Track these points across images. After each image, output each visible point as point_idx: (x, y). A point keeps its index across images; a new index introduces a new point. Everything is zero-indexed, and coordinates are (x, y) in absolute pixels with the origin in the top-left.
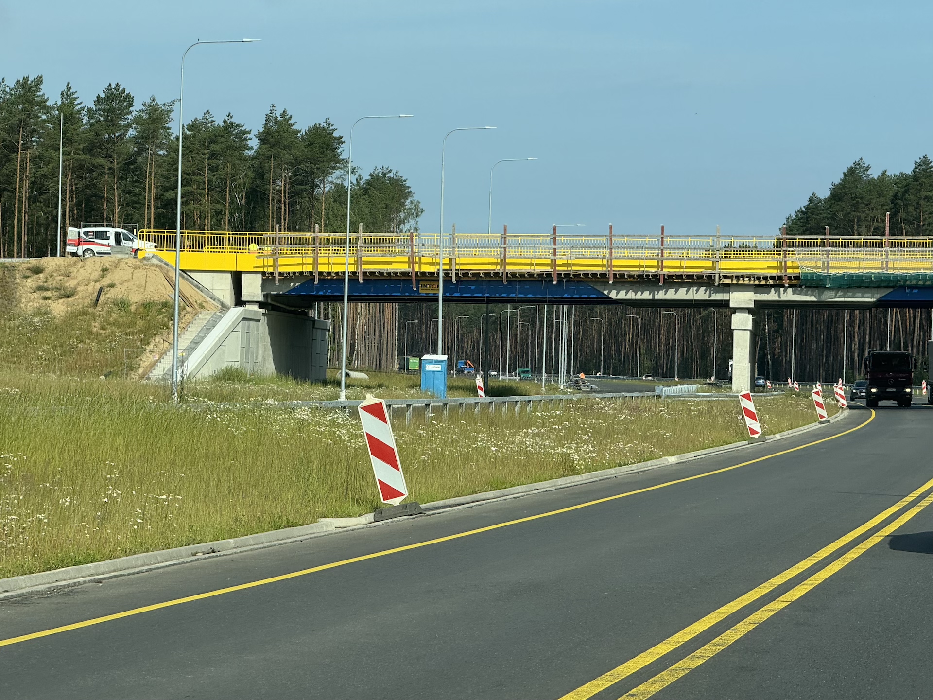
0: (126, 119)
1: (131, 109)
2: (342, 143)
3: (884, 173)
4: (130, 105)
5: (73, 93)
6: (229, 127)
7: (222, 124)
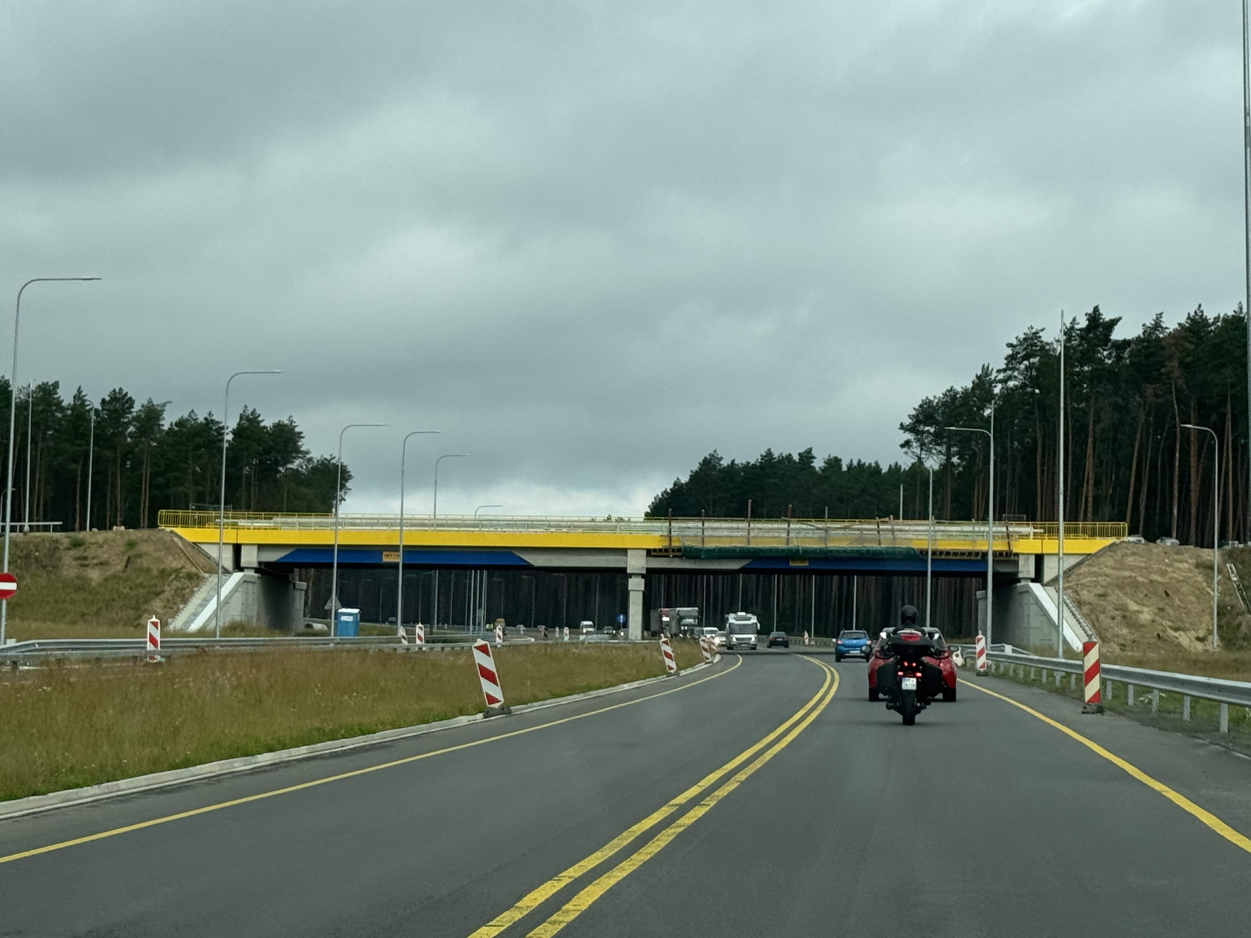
0: (127, 417)
1: (132, 410)
2: (303, 437)
3: (733, 461)
4: (131, 406)
5: (84, 396)
6: (209, 423)
7: (203, 421)
